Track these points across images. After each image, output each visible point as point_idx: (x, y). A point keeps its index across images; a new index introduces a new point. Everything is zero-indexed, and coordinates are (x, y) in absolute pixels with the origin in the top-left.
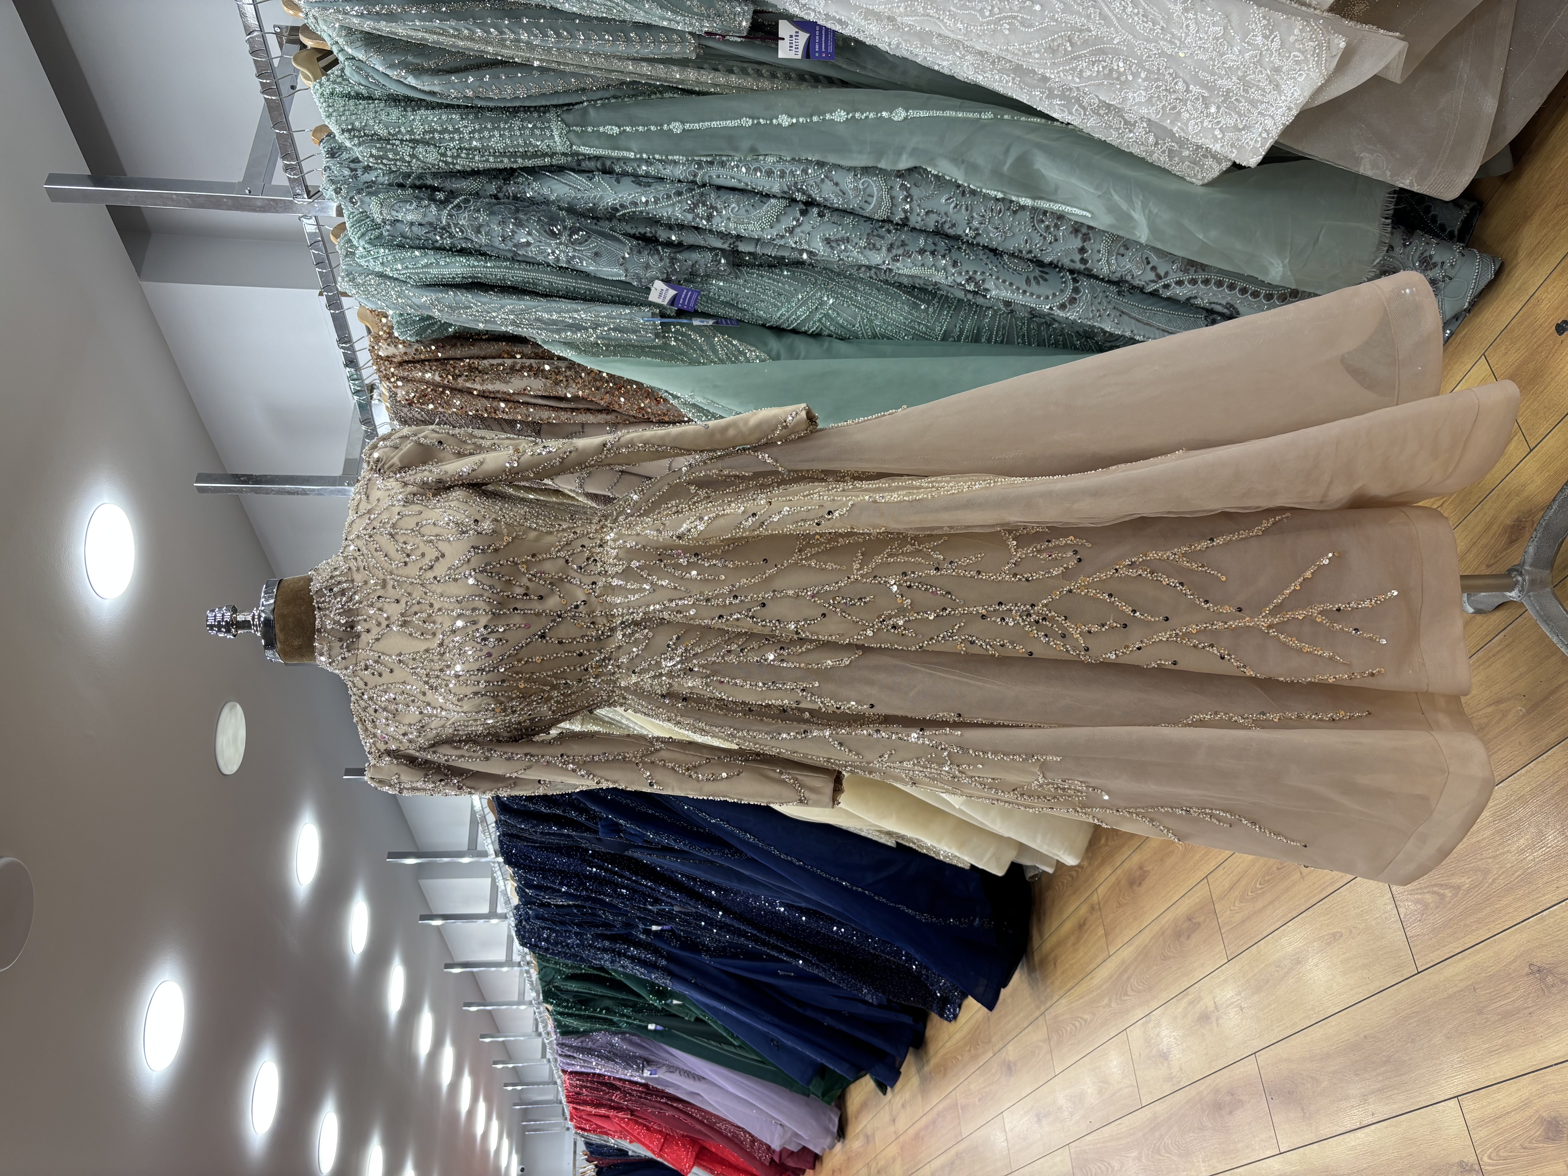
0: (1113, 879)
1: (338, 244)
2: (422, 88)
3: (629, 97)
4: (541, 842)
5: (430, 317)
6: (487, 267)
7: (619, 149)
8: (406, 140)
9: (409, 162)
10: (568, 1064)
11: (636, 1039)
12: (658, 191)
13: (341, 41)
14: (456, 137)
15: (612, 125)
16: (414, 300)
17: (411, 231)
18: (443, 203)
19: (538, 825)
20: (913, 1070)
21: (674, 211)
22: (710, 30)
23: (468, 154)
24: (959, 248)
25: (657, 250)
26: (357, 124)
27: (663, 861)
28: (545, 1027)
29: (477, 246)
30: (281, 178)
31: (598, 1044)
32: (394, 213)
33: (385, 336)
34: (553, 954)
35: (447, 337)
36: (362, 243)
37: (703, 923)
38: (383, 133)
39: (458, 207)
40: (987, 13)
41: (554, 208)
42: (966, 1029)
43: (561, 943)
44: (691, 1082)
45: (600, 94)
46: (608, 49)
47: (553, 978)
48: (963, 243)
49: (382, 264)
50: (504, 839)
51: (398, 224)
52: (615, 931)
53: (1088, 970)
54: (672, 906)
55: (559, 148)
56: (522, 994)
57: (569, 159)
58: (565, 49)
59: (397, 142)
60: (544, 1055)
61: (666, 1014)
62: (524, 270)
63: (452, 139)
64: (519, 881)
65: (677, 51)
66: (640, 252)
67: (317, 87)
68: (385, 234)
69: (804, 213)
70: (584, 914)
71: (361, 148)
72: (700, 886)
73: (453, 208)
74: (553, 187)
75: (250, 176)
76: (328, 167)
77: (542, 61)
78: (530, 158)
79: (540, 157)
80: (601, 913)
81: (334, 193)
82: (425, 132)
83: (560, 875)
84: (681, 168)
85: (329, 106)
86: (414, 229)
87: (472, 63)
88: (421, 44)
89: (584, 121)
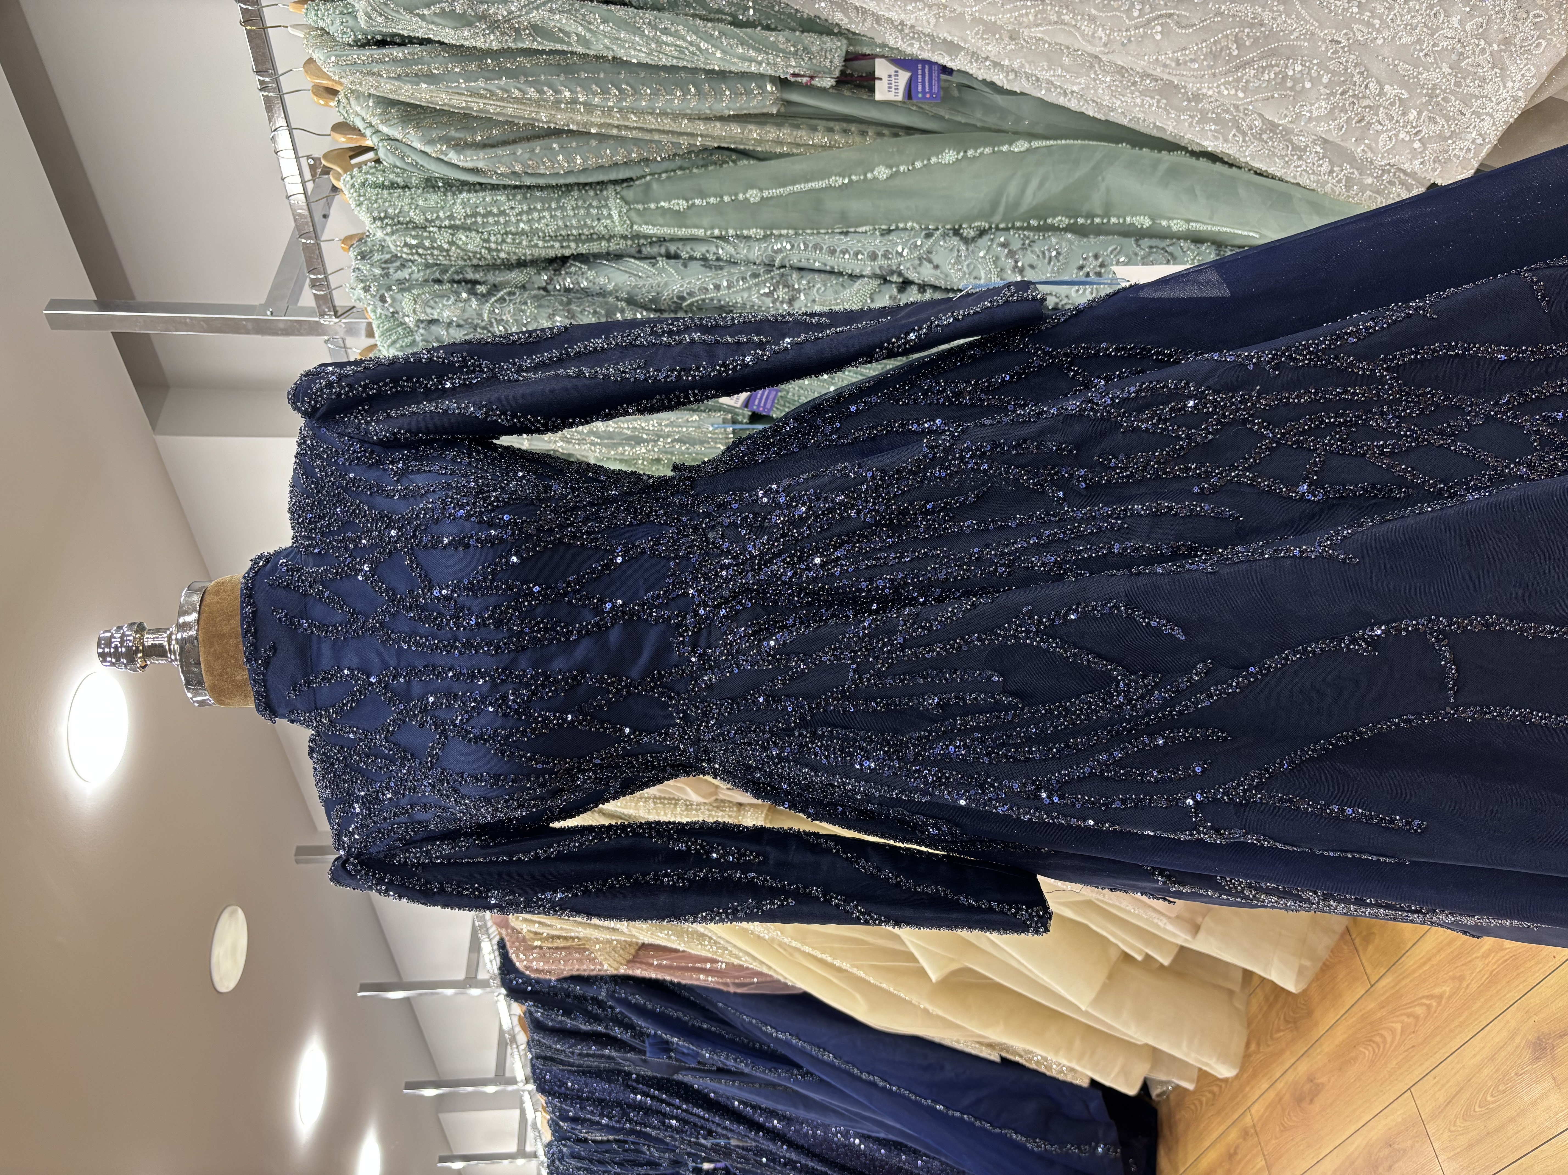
0: (1272, 1094)
2: (466, 165)
3: (697, 167)
4: (578, 1066)
7: (686, 227)
8: (445, 227)
9: (447, 251)
12: (731, 274)
13: (375, 121)
14: (502, 220)
15: (679, 199)
17: (448, 334)
18: (485, 297)
19: (575, 1045)
21: (749, 297)
22: (797, 71)
23: (514, 239)
26: (390, 211)
27: (717, 1085)
30: (306, 295)
32: (429, 310)
37: (764, 1160)
38: (418, 219)
39: (502, 300)
41: (611, 299)
45: (666, 165)
46: (677, 105)
50: (539, 1063)
51: (434, 328)
54: (728, 1138)
55: (619, 229)
57: (629, 243)
58: (627, 108)
59: (435, 229)
63: (497, 223)
64: (554, 1112)
65: (755, 104)
67: (348, 178)
68: (418, 339)
69: (901, 292)
70: (626, 1151)
71: (394, 237)
72: (760, 1116)
73: (496, 301)
74: (610, 275)
75: (273, 297)
76: (358, 269)
77: (601, 126)
78: (584, 243)
79: (596, 240)
80: (645, 1149)
81: (362, 292)
82: (467, 216)
83: (600, 1104)
84: (757, 252)
85: (360, 196)
86: (452, 331)
87: (522, 134)
88: (465, 115)
89: (647, 196)
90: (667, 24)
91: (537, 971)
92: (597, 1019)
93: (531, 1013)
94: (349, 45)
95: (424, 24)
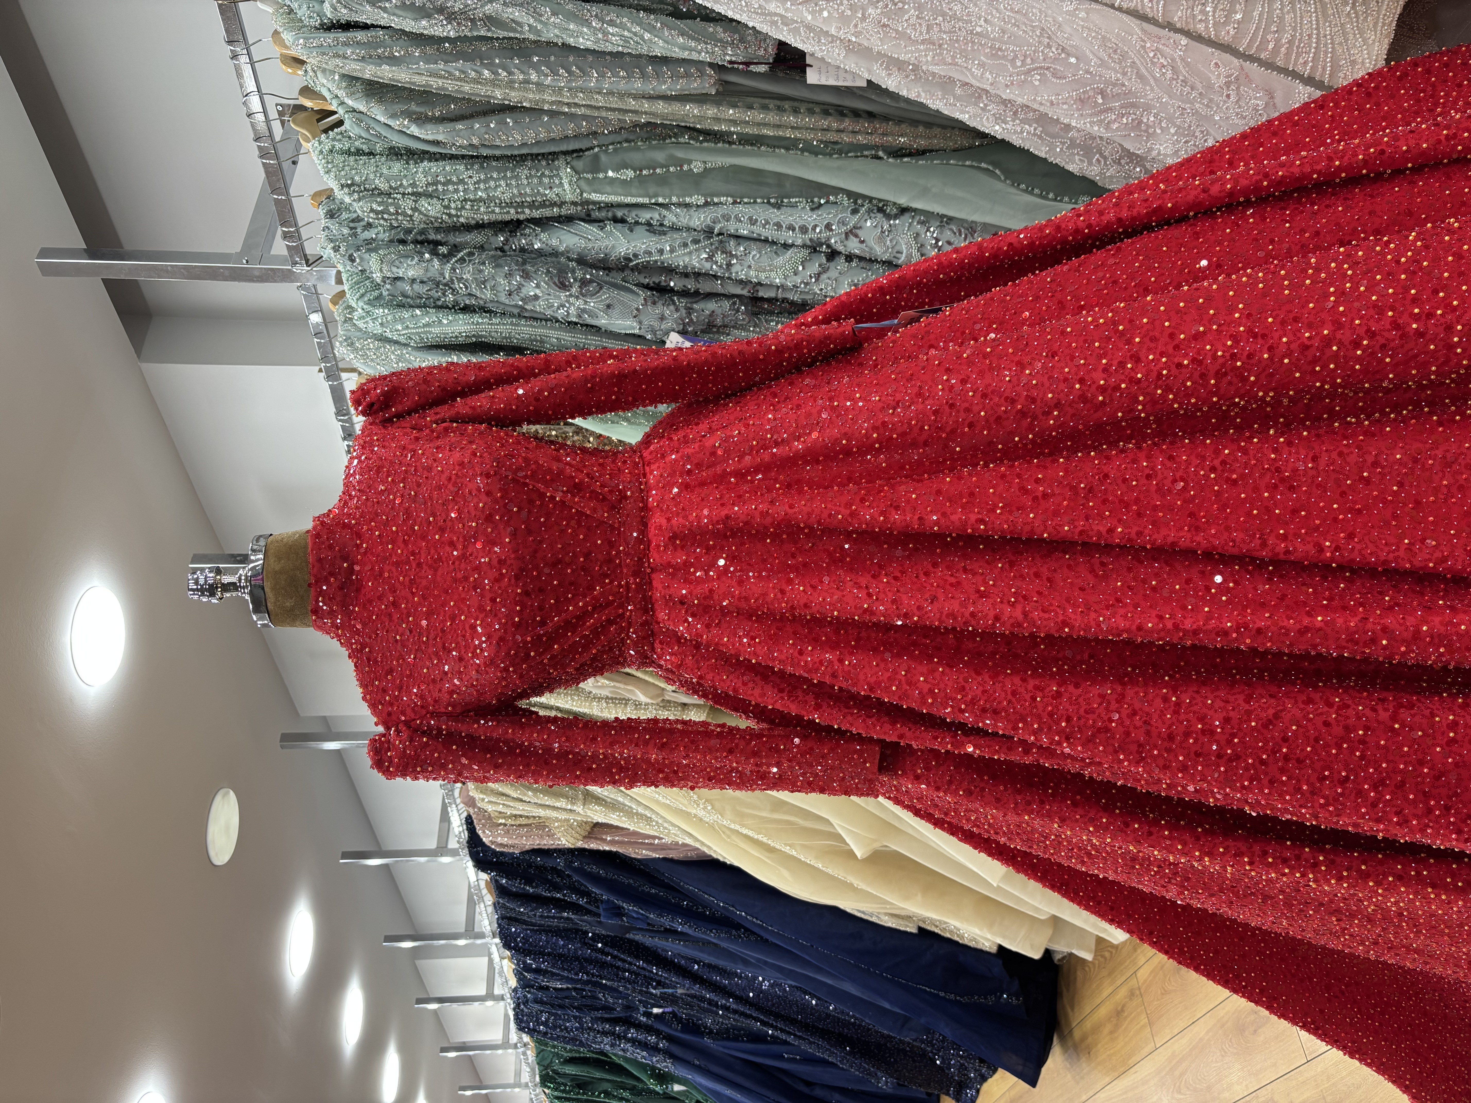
1: (337, 311)
2: (426, 137)
3: (642, 140)
4: (540, 925)
6: (492, 324)
7: (632, 195)
8: (408, 194)
9: (411, 216)
12: (673, 240)
13: (341, 93)
14: (461, 188)
15: (626, 169)
17: (412, 288)
18: (446, 258)
19: (537, 908)
21: (690, 260)
22: (734, 59)
23: (472, 206)
25: (673, 301)
26: (357, 178)
27: (665, 943)
29: (481, 302)
30: (279, 246)
32: (394, 269)
34: (552, 1038)
36: (361, 304)
38: (383, 186)
39: (462, 260)
41: (563, 260)
43: (560, 1027)
45: (612, 138)
46: (622, 86)
47: (551, 1062)
49: (382, 324)
50: (504, 923)
51: (399, 283)
52: (615, 1014)
53: (1130, 1063)
54: (675, 988)
55: (569, 197)
56: (518, 1074)
57: (579, 208)
58: (576, 88)
59: (399, 196)
62: (532, 326)
63: (456, 191)
64: (518, 964)
65: (695, 86)
67: (317, 144)
68: (385, 293)
69: (830, 261)
70: (583, 997)
71: (361, 203)
72: (704, 971)
73: (456, 262)
74: (562, 238)
75: (248, 246)
76: (327, 227)
77: (553, 103)
78: (537, 208)
79: (548, 206)
80: (601, 995)
81: (332, 252)
82: (428, 184)
83: (560, 958)
84: (698, 219)
85: (328, 163)
86: (416, 287)
87: (478, 109)
88: (425, 92)
89: (596, 167)
90: (613, 17)
91: (501, 845)
92: (556, 887)
93: (496, 881)
94: (317, 29)
95: (385, 15)
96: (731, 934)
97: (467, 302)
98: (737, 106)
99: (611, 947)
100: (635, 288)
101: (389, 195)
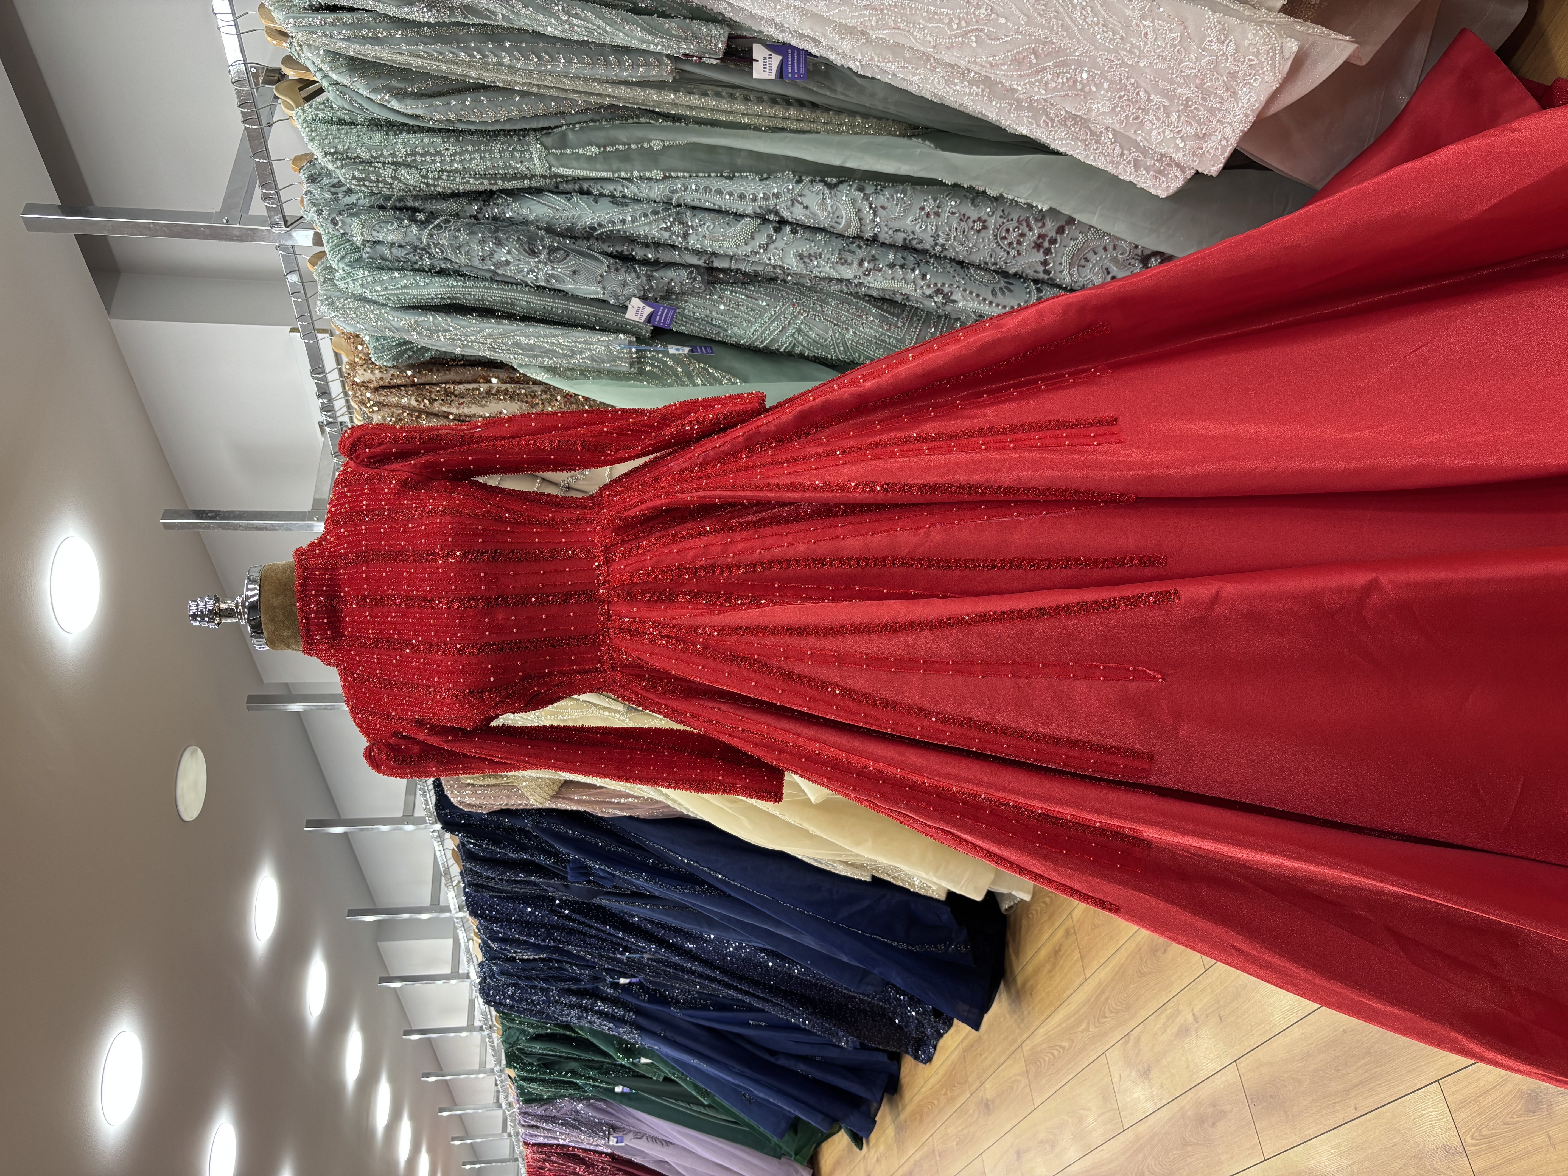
1: (316, 272)
2: (406, 111)
3: (606, 120)
4: (507, 892)
5: (406, 343)
6: (466, 287)
7: (597, 170)
8: (389, 163)
9: (391, 184)
10: (531, 1135)
11: (601, 1105)
12: (635, 210)
13: (325, 67)
14: (438, 159)
15: (592, 146)
16: (392, 323)
17: (391, 252)
18: (423, 224)
19: (504, 873)
20: (888, 1120)
21: (650, 230)
22: (687, 52)
23: (449, 176)
24: (928, 262)
25: (634, 268)
26: (340, 147)
27: (631, 908)
28: (507, 1097)
29: (456, 266)
30: (258, 207)
31: (563, 1111)
32: (375, 233)
33: (360, 362)
34: (517, 1012)
35: (422, 363)
36: (341, 265)
38: (365, 155)
39: (439, 227)
40: (955, 27)
41: (532, 228)
42: (941, 1072)
43: (526, 1000)
44: (658, 1147)
45: (579, 118)
46: (587, 71)
47: (518, 1039)
48: (931, 257)
49: (362, 285)
50: (471, 891)
51: (378, 247)
52: (582, 985)
53: (1065, 996)
54: (642, 954)
55: (539, 171)
56: (483, 1063)
57: (548, 181)
58: (545, 71)
59: (380, 165)
60: (504, 1129)
61: (632, 1074)
62: (503, 290)
63: (434, 162)
64: (484, 934)
65: (654, 74)
66: (617, 270)
67: (300, 113)
68: (365, 256)
69: (777, 230)
70: (550, 969)
71: (344, 171)
72: (670, 933)
73: (433, 228)
74: (532, 207)
75: (227, 206)
76: (309, 191)
77: (523, 84)
78: (509, 180)
79: (520, 179)
80: (568, 966)
81: (315, 215)
82: (407, 155)
83: (527, 925)
84: (657, 191)
85: (312, 131)
86: (394, 250)
87: (454, 87)
88: (405, 69)
89: (563, 143)
90: (579, 11)
91: (470, 805)
92: (523, 848)
93: (463, 844)
94: (306, 9)
96: (695, 891)
97: (443, 266)
98: (693, 93)
99: (578, 914)
100: (599, 256)
101: (370, 163)
